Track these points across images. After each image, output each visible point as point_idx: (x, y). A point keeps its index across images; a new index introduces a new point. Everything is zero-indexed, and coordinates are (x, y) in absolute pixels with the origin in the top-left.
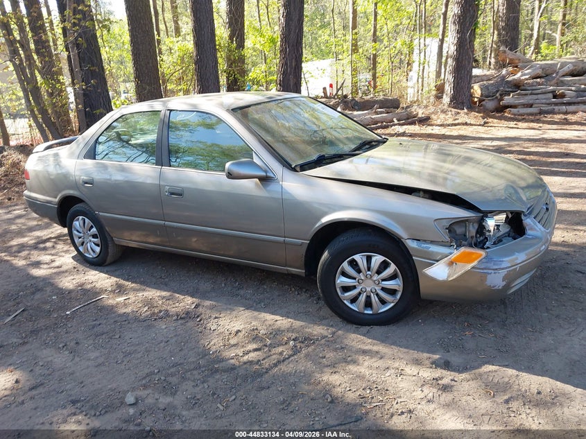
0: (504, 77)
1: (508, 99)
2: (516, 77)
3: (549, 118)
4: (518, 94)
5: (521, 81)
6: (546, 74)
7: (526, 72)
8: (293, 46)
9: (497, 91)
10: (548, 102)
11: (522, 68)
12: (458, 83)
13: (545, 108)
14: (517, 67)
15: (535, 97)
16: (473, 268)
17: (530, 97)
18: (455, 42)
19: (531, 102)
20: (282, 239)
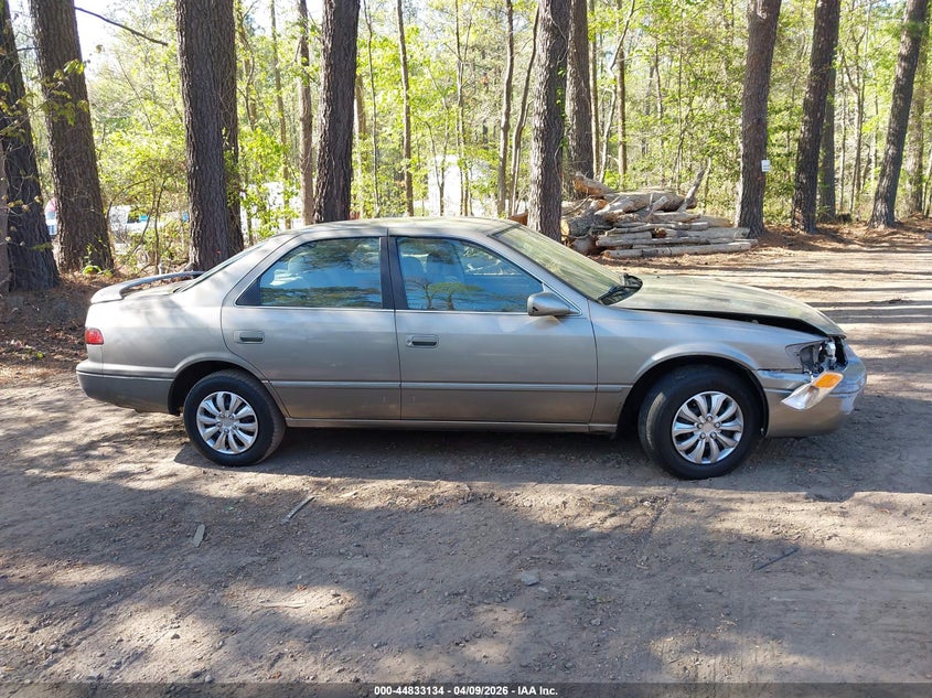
0: (593, 211)
1: (604, 238)
2: (604, 211)
3: (656, 261)
4: (614, 233)
5: (614, 215)
6: (639, 208)
7: (616, 204)
8: (340, 158)
9: (588, 228)
10: (649, 242)
11: (610, 200)
12: (546, 218)
13: (648, 250)
14: (602, 198)
15: (633, 236)
16: (831, 393)
17: (628, 236)
18: (540, 163)
19: (631, 242)
20: (593, 387)
